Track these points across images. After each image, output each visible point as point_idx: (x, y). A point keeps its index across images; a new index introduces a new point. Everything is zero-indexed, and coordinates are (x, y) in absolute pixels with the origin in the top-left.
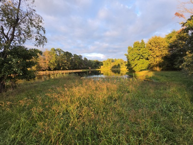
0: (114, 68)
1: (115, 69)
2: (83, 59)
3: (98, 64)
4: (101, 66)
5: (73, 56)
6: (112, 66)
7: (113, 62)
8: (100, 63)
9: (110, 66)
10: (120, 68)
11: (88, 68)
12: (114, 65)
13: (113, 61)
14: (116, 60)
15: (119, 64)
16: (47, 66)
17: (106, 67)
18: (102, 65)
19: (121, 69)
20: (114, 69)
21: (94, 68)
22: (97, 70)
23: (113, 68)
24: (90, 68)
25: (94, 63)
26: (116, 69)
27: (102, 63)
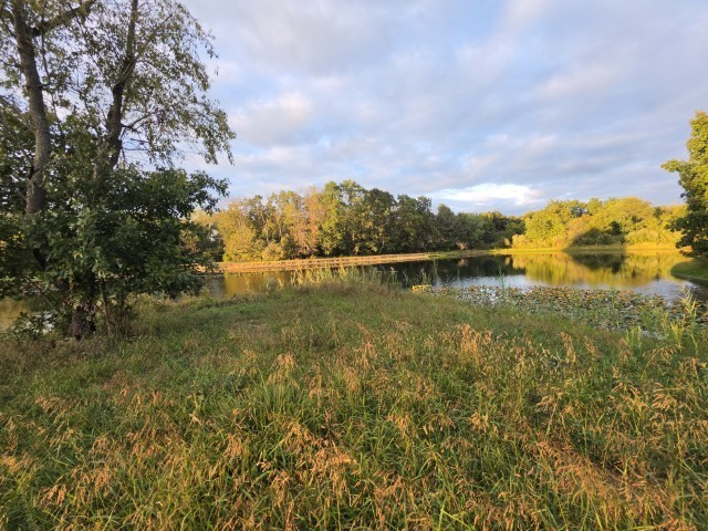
0: (587, 243)
1: (593, 247)
2: (434, 210)
3: (500, 228)
4: (515, 238)
5: (396, 204)
6: (572, 235)
7: (580, 215)
8: (507, 226)
9: (561, 236)
10: (623, 241)
11: (456, 248)
12: (587, 228)
13: (578, 212)
14: (597, 205)
15: (616, 226)
16: (313, 242)
17: (540, 241)
18: (520, 232)
19: (630, 249)
20: (587, 250)
21: (480, 248)
22: (496, 252)
23: (578, 241)
24: (462, 246)
25: (481, 224)
26: (596, 249)
27: (518, 222)
